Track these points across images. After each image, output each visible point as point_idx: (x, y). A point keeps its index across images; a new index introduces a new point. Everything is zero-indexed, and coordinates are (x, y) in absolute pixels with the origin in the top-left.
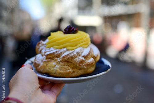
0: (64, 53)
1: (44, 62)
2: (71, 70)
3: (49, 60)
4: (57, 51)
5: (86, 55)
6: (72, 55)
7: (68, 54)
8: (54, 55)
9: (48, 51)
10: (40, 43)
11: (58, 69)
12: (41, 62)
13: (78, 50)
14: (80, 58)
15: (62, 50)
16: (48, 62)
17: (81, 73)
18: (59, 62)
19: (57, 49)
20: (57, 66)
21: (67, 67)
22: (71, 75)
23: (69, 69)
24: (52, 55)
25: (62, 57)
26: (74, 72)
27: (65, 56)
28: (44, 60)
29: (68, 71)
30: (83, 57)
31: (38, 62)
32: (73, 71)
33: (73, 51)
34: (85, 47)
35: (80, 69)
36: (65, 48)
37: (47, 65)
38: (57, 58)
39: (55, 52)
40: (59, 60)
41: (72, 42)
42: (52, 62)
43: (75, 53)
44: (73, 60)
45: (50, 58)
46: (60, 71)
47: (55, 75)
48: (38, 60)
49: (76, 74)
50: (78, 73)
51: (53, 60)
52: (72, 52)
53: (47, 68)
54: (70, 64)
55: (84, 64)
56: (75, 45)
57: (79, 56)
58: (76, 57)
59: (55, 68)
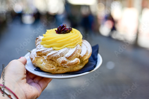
0: (50, 52)
1: (36, 57)
2: (54, 68)
3: (39, 56)
4: (44, 50)
5: (68, 57)
6: (55, 55)
7: (52, 54)
8: (41, 53)
9: (39, 49)
10: (37, 39)
11: (44, 66)
12: (34, 56)
13: (62, 51)
14: (63, 59)
15: (49, 50)
16: (38, 58)
17: (66, 70)
18: (45, 60)
19: (45, 47)
20: (43, 63)
21: (51, 65)
22: (56, 72)
23: (53, 67)
24: (40, 53)
25: (47, 55)
26: (59, 69)
27: (49, 56)
28: (36, 56)
29: (52, 69)
30: (66, 58)
31: (32, 56)
32: (57, 69)
33: (58, 51)
34: (72, 48)
35: (65, 67)
36: (52, 48)
37: (37, 60)
38: (44, 56)
39: (43, 51)
40: (45, 59)
41: (59, 43)
42: (40, 59)
43: (58, 54)
44: (56, 60)
45: (39, 55)
46: (45, 68)
47: (43, 70)
48: (32, 55)
49: (60, 71)
50: (63, 70)
51: (41, 57)
52: (56, 53)
53: (37, 63)
54: (54, 63)
55: (65, 65)
56: (61, 46)
57: (63, 56)
58: (59, 57)
59: (42, 65)
